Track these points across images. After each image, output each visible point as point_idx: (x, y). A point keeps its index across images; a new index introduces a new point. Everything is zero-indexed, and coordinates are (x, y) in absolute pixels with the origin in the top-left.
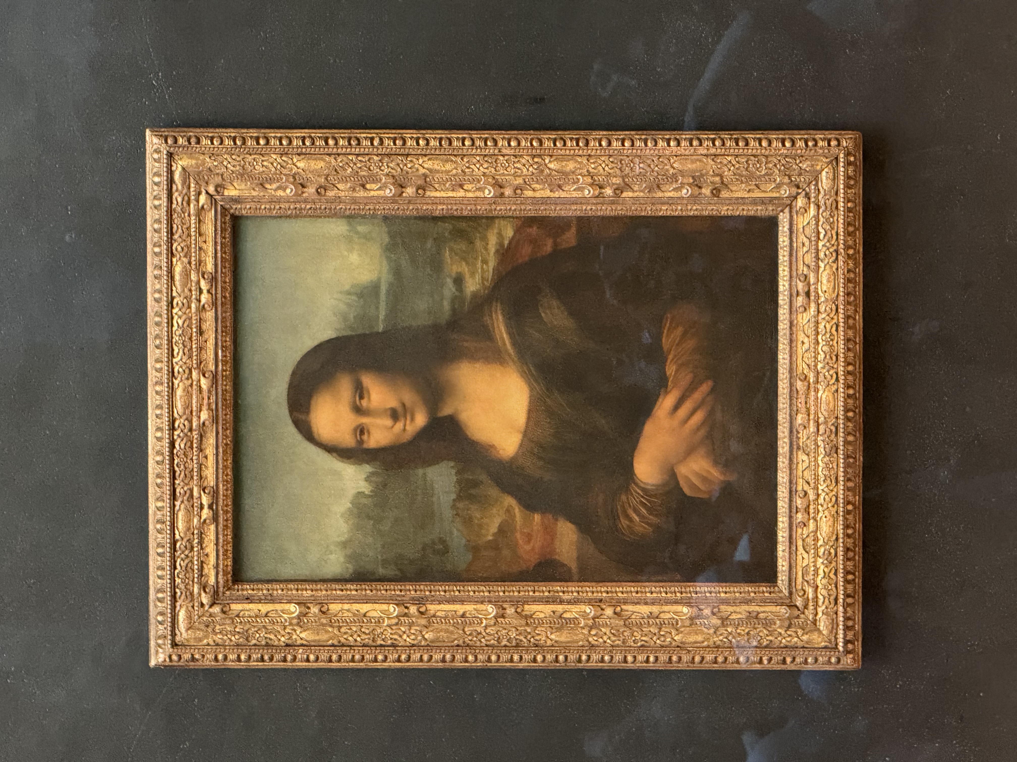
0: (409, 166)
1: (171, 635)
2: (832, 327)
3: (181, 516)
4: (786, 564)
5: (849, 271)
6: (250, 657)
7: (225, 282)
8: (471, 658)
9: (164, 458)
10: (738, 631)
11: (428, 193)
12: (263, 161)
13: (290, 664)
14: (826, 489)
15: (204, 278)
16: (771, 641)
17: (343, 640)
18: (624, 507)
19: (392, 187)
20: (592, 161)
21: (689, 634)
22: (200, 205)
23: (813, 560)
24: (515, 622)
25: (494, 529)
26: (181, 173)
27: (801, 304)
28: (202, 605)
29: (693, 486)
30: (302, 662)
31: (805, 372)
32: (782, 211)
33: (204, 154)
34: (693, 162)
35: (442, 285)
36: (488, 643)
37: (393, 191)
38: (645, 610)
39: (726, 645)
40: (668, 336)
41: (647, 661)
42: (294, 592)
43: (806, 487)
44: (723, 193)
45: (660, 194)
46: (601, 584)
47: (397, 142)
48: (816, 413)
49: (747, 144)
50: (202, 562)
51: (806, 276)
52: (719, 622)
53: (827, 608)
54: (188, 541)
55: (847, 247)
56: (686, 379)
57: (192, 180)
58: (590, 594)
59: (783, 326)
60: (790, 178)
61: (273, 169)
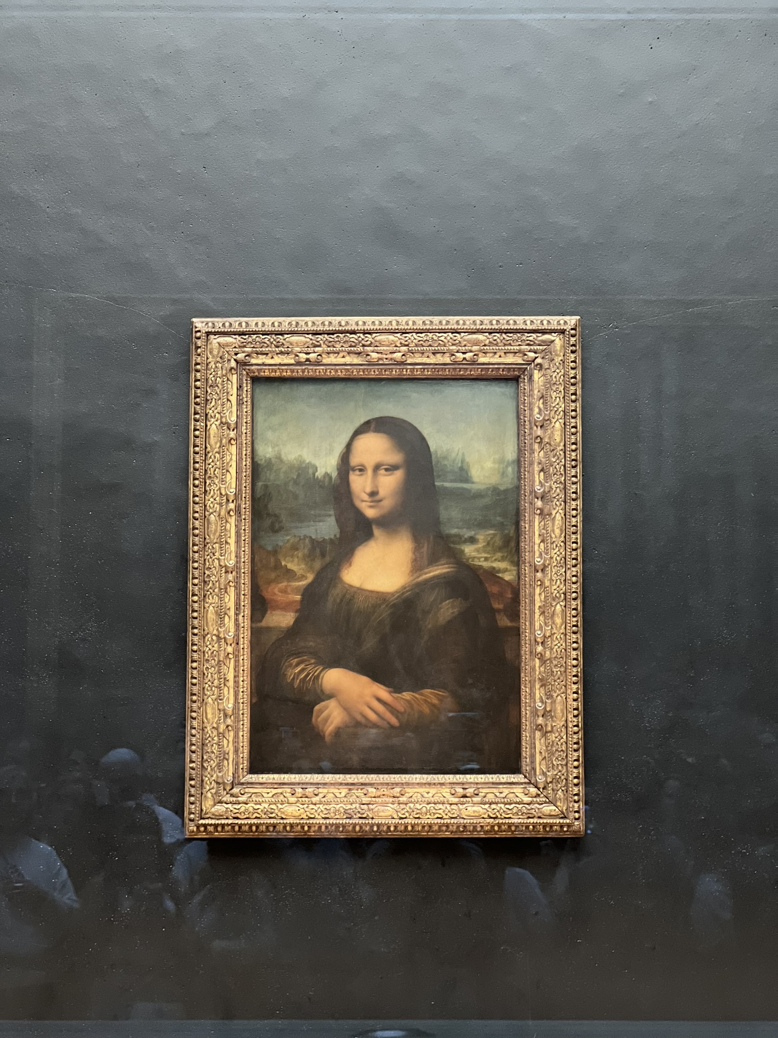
0: (557, 503)
1: (215, 332)
2: (440, 814)
3: (301, 339)
4: (264, 781)
5: (482, 827)
6: (199, 388)
7: (471, 371)
8: (196, 548)
9: (343, 327)
10: (214, 745)
11: (537, 517)
12: (559, 397)
13: (193, 417)
14: (320, 810)
15: (475, 355)
16: (207, 769)
17: (210, 454)
18: (306, 661)
19: (542, 490)
20: (562, 636)
21: (213, 708)
22: (527, 353)
23: (267, 801)
24: (222, 580)
25: (290, 566)
26: (549, 339)
27: (457, 791)
28: (236, 354)
29: (321, 712)
30: (194, 425)
31: (406, 794)
32: (525, 777)
33: (564, 356)
34: (562, 711)
35: (469, 528)
36: (207, 561)
37: (538, 491)
38: (231, 676)
39: (204, 736)
40: (432, 693)
41: (193, 678)
42: (245, 420)
43: (321, 795)
44: (539, 733)
45: (537, 686)
46: (249, 644)
47: (574, 495)
48: (376, 803)
49: (575, 751)
50: (267, 354)
51: (477, 795)
52: (221, 730)
53: (231, 811)
54: (283, 344)
55: (499, 825)
56: (400, 707)
57: (545, 347)
58: (242, 636)
59: (440, 778)
60: (551, 782)
61: (554, 405)
